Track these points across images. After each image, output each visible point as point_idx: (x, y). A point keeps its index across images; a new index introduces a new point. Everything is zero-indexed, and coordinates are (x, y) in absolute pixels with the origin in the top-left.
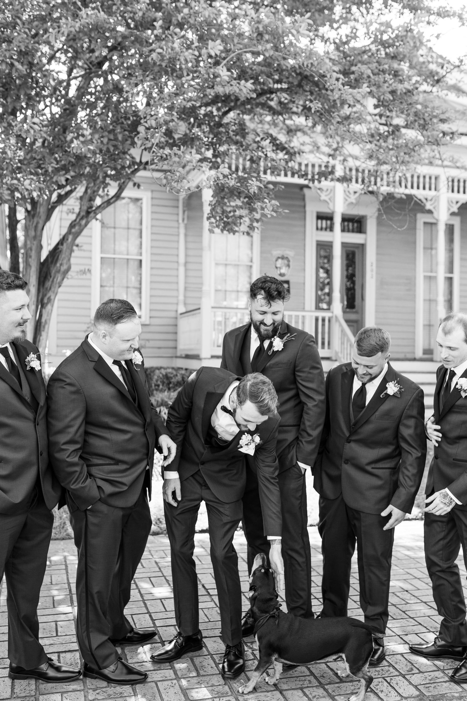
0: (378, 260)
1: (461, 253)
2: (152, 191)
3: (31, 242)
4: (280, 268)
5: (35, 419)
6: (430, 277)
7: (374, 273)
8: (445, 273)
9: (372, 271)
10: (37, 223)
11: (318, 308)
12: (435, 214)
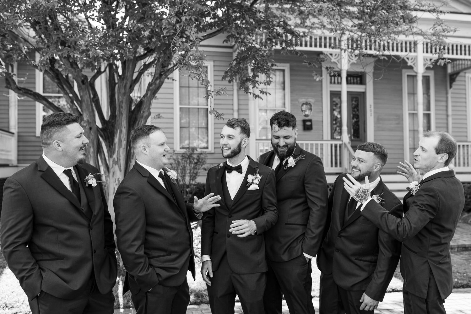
0: (375, 103)
1: (436, 96)
2: (214, 61)
3: (122, 97)
4: (305, 111)
5: (89, 225)
6: (413, 114)
7: (372, 112)
8: (424, 110)
9: (371, 111)
10: (126, 84)
11: (332, 138)
12: (415, 69)
